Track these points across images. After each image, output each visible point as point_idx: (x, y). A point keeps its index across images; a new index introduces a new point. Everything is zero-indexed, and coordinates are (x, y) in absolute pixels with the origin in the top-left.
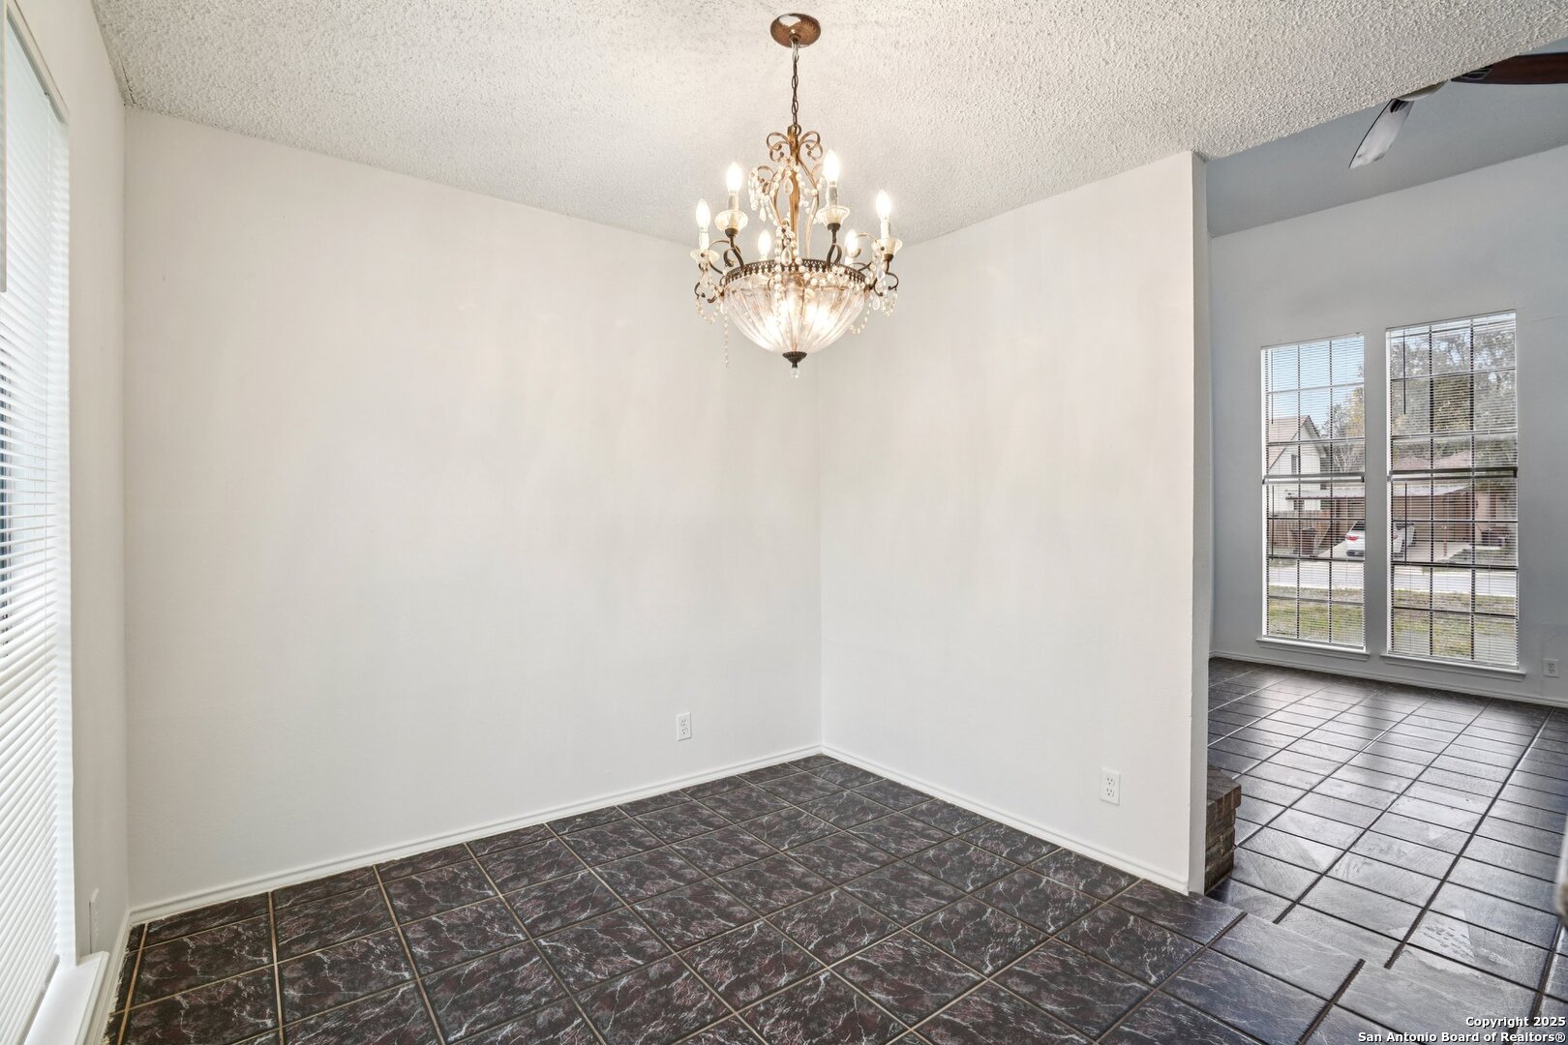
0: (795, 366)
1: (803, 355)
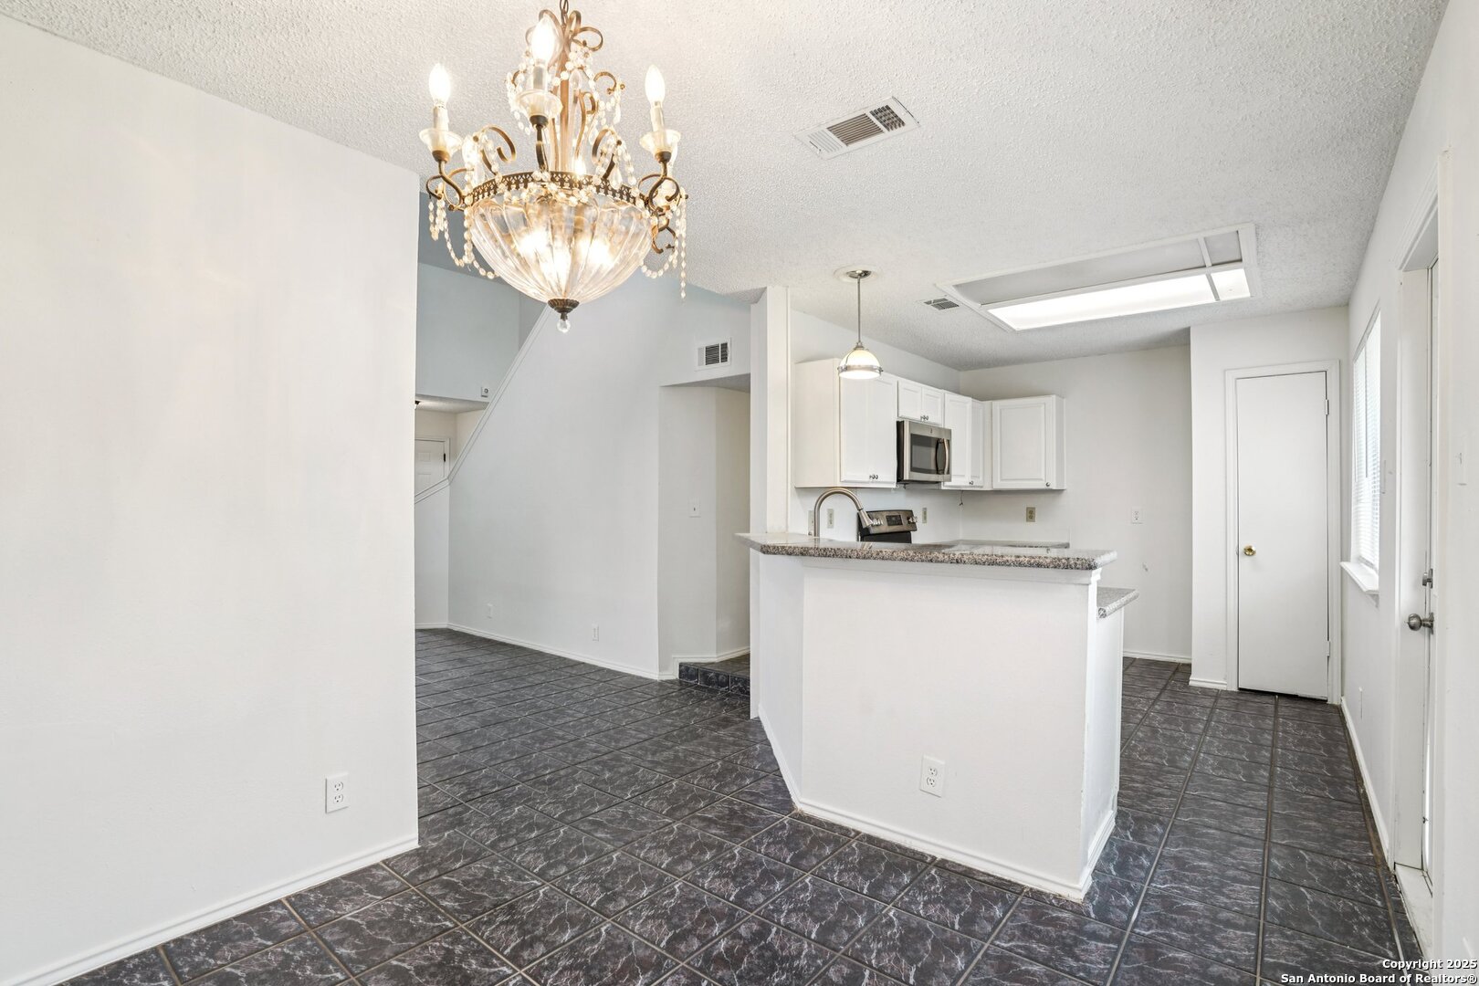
0: (563, 317)
1: (574, 304)
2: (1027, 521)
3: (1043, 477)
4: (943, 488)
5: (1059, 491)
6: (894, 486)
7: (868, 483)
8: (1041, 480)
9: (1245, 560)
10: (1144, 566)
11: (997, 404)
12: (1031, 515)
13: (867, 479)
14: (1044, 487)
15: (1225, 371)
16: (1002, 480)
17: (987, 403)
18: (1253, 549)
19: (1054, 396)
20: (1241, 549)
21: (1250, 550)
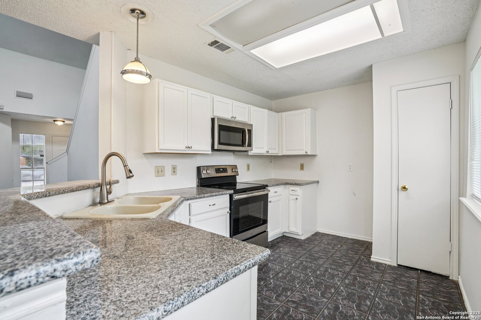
2: (301, 170)
3: (304, 149)
4: (249, 154)
5: (314, 156)
6: (210, 152)
7: (185, 150)
8: (303, 150)
9: (402, 193)
10: (354, 193)
11: (284, 114)
12: (302, 167)
13: (184, 148)
14: (305, 154)
15: (391, 88)
16: (286, 150)
17: (280, 113)
18: (406, 187)
19: (310, 109)
20: (400, 187)
21: (405, 188)
